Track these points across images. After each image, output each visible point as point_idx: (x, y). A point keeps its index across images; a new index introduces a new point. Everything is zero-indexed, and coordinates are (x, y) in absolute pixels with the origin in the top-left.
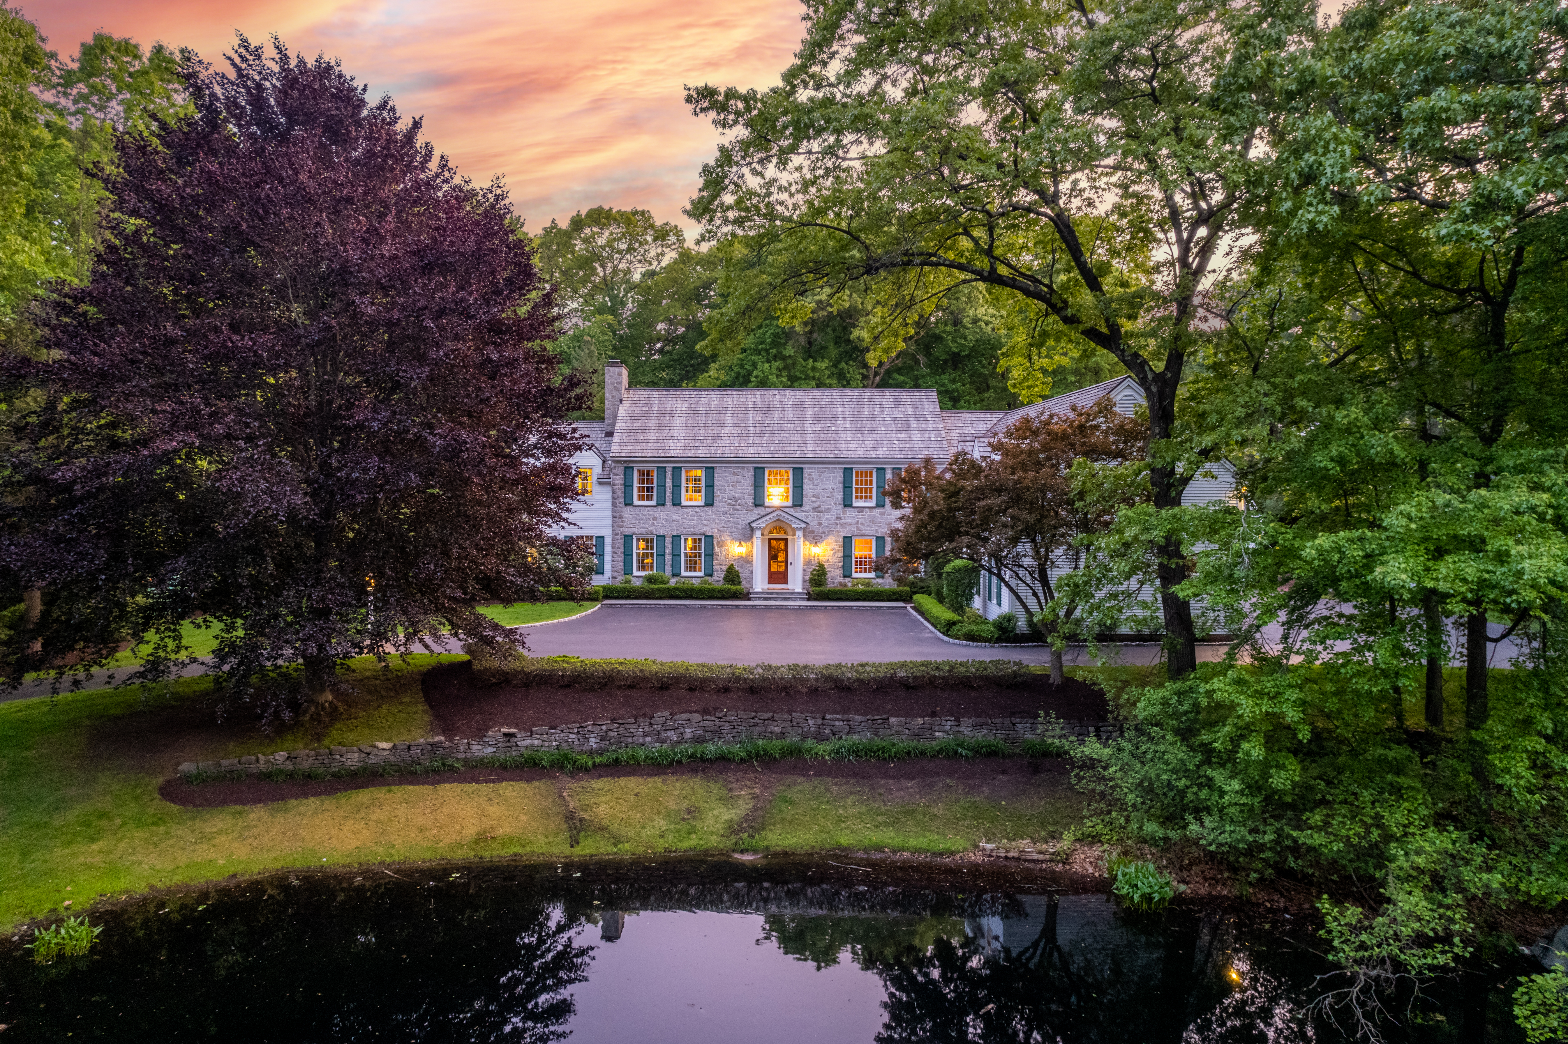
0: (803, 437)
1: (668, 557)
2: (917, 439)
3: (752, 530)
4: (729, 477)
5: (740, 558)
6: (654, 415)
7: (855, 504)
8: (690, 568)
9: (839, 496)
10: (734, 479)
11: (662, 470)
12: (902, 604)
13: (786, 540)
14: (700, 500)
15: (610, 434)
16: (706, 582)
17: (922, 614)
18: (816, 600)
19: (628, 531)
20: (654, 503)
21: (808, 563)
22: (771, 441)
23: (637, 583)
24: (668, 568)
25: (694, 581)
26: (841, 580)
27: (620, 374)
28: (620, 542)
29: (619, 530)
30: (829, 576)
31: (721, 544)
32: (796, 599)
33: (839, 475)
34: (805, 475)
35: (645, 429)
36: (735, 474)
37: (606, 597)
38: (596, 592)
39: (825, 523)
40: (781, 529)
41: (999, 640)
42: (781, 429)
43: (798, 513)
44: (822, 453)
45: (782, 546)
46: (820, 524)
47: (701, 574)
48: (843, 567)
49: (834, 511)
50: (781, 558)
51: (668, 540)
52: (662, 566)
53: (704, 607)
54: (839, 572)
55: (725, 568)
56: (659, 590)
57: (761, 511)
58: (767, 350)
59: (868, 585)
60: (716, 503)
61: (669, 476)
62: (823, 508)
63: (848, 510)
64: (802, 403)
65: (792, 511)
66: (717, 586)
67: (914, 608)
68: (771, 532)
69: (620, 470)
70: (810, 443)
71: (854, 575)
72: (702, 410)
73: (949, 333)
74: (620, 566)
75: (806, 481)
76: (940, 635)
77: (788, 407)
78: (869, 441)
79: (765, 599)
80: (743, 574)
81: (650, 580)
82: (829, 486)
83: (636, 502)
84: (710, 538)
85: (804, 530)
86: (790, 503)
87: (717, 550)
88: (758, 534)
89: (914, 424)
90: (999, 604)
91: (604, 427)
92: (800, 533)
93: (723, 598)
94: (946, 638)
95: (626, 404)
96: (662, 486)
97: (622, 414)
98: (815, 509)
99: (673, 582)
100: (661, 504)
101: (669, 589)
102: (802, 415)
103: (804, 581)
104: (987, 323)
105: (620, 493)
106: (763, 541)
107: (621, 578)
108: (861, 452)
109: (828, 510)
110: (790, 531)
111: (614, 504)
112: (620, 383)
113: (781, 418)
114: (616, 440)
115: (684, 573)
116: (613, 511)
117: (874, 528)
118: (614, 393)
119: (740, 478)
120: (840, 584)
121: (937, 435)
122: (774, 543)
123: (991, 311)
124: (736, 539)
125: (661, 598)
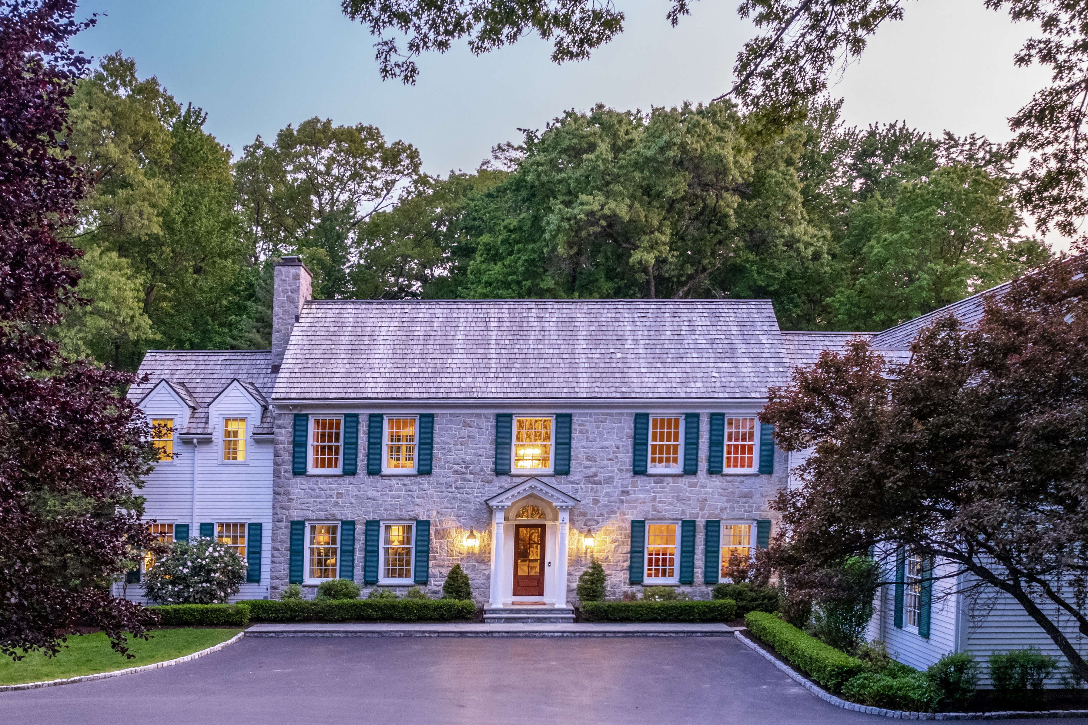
0: (573, 367)
1: (359, 555)
2: (746, 368)
3: (491, 511)
4: (457, 430)
5: (471, 555)
6: (345, 338)
7: (651, 471)
8: (391, 573)
9: (627, 458)
10: (464, 432)
11: (352, 419)
12: (723, 627)
13: (543, 527)
14: (411, 468)
15: (276, 369)
16: (416, 594)
17: (770, 647)
18: (587, 620)
19: (296, 515)
20: (339, 471)
21: (575, 562)
22: (522, 374)
23: (309, 597)
24: (359, 572)
25: (398, 592)
26: (626, 588)
27: (297, 277)
28: (284, 533)
29: (283, 514)
30: (608, 583)
31: (442, 534)
32: (556, 620)
33: (628, 426)
34: (575, 427)
35: (329, 357)
36: (466, 425)
37: (257, 620)
38: (239, 612)
39: (604, 500)
40: (535, 510)
41: (943, 707)
42: (540, 356)
43: (562, 484)
44: (603, 391)
45: (536, 537)
46: (596, 501)
47: (409, 581)
48: (630, 568)
49: (617, 482)
50: (534, 554)
51: (360, 528)
52: (347, 570)
53: (409, 635)
54: (624, 576)
55: (446, 571)
56: (340, 607)
57: (505, 481)
58: (519, 283)
59: (669, 596)
60: (436, 470)
61: (363, 428)
62: (600, 477)
63: (640, 479)
64: (572, 320)
65: (553, 482)
66: (433, 600)
67: (747, 634)
68: (518, 515)
69: (288, 421)
70: (583, 377)
71: (647, 581)
72: (419, 330)
73: (753, 263)
74: (284, 569)
75: (575, 434)
76: (822, 693)
77: (551, 326)
78: (674, 373)
79: (508, 620)
80: (475, 581)
81: (327, 591)
82: (611, 443)
83: (311, 469)
84: (424, 526)
85: (571, 511)
86: (550, 469)
87: (435, 543)
88: (499, 517)
89: (741, 348)
90: (925, 634)
91: (271, 359)
92: (564, 516)
93: (442, 619)
94: (835, 700)
95: (305, 322)
96: (352, 445)
97: (297, 336)
98: (590, 479)
99: (365, 594)
100: (350, 472)
101: (355, 607)
102: (571, 339)
103: (569, 591)
104: (808, 245)
105: (286, 457)
106: (506, 529)
107: (284, 588)
108: (662, 390)
109: (609, 480)
110: (549, 514)
111: (276, 474)
112: (297, 291)
113: (539, 341)
114: (283, 374)
115: (383, 580)
116: (275, 484)
117: (680, 507)
118: (287, 306)
119: (474, 431)
120: (626, 595)
121: (777, 364)
122: (523, 531)
123: (811, 230)
124: (465, 526)
125: (343, 621)
